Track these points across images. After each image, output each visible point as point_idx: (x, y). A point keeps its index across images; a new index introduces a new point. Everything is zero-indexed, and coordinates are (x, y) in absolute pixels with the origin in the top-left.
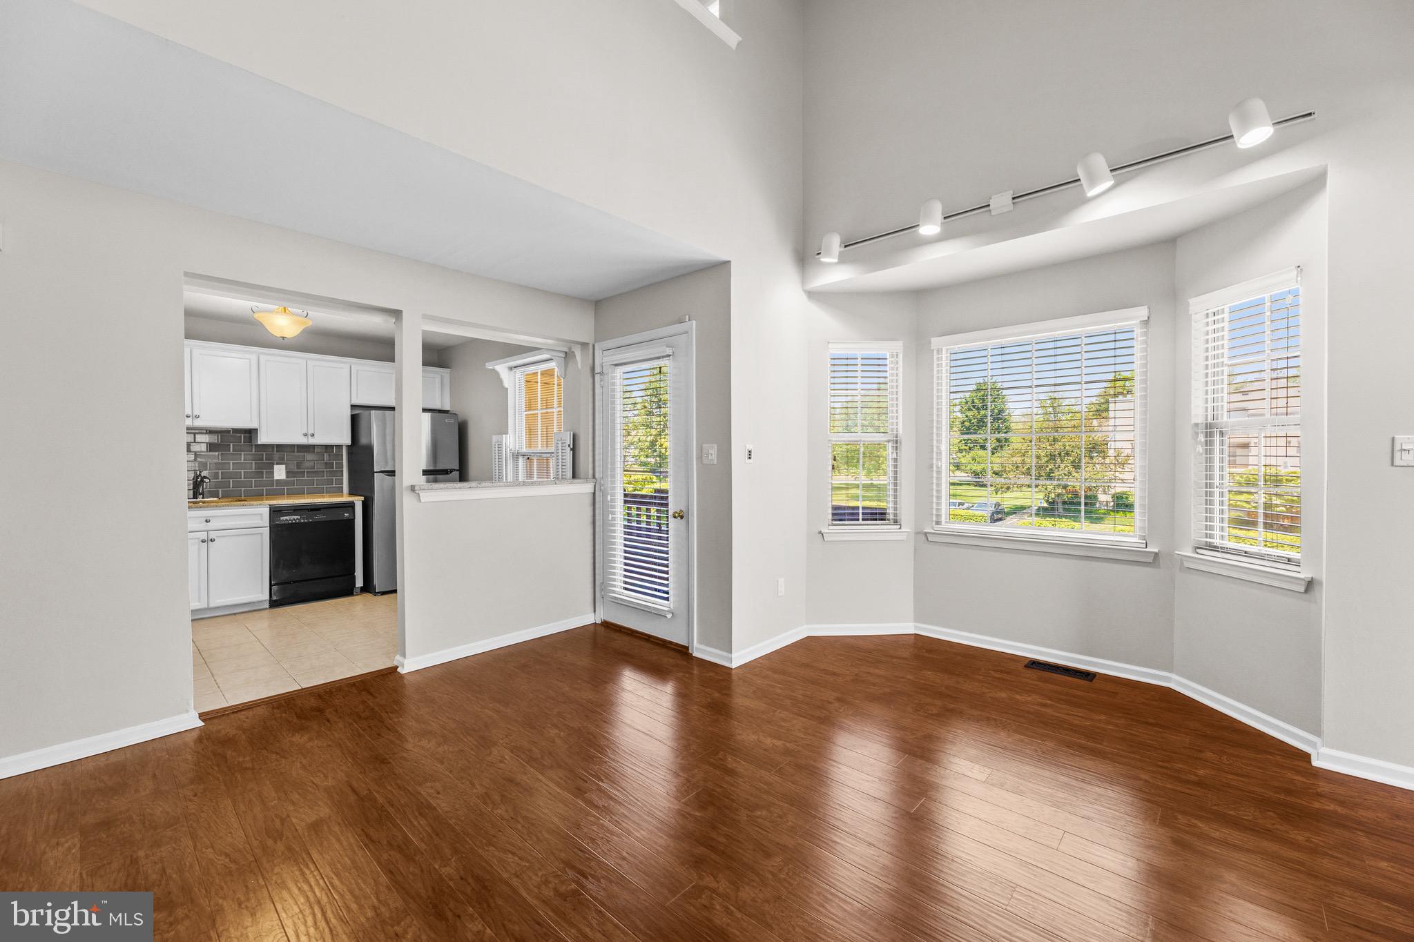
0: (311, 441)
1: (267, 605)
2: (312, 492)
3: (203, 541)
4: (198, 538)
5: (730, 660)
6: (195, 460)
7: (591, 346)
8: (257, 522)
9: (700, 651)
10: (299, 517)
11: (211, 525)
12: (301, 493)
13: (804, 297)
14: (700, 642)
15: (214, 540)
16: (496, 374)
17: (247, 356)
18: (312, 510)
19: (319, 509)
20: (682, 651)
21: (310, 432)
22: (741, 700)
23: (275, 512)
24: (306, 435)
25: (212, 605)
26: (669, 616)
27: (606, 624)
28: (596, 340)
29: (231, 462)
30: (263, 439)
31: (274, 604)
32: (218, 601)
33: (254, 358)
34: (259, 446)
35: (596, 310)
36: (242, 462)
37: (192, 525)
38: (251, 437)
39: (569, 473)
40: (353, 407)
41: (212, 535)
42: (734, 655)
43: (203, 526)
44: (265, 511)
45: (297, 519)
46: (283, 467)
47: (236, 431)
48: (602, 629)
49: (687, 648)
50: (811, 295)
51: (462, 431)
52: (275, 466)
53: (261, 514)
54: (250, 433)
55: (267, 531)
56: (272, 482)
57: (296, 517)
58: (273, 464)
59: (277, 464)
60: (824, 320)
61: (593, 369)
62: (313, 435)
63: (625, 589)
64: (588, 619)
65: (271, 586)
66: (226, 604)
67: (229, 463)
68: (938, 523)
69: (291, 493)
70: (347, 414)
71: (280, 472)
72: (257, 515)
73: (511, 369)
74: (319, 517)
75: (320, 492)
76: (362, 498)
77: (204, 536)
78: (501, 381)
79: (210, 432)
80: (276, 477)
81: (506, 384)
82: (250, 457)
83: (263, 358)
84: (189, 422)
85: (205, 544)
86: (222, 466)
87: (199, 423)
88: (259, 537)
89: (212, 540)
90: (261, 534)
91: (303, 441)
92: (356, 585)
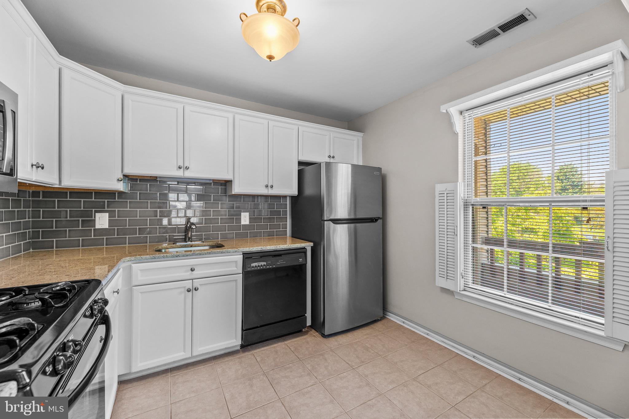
0: (270, 192)
1: (239, 349)
3: (189, 291)
4: (185, 287)
8: (233, 269)
10: (265, 263)
11: (196, 273)
15: (198, 289)
16: (449, 117)
17: (226, 115)
18: (275, 256)
19: (280, 255)
21: (269, 184)
23: (248, 257)
24: (267, 186)
25: (195, 353)
29: (212, 210)
30: (236, 189)
32: (200, 349)
33: (230, 116)
36: (220, 209)
38: (226, 188)
40: (300, 163)
41: (197, 283)
43: (188, 274)
44: (239, 258)
45: (264, 265)
46: (247, 214)
53: (236, 262)
54: (226, 184)
55: (240, 278)
56: (239, 227)
57: (263, 263)
58: (241, 212)
59: (243, 212)
62: (272, 187)
65: (243, 330)
66: (206, 351)
67: (211, 210)
70: (295, 168)
71: (245, 219)
73: (461, 112)
74: (280, 262)
76: (312, 244)
77: (188, 284)
78: (452, 126)
80: (243, 223)
81: (457, 129)
82: (225, 205)
83: (237, 117)
85: (190, 293)
86: (204, 213)
87: (188, 174)
88: (234, 283)
89: (196, 289)
90: (236, 281)
91: (265, 192)
92: (306, 325)
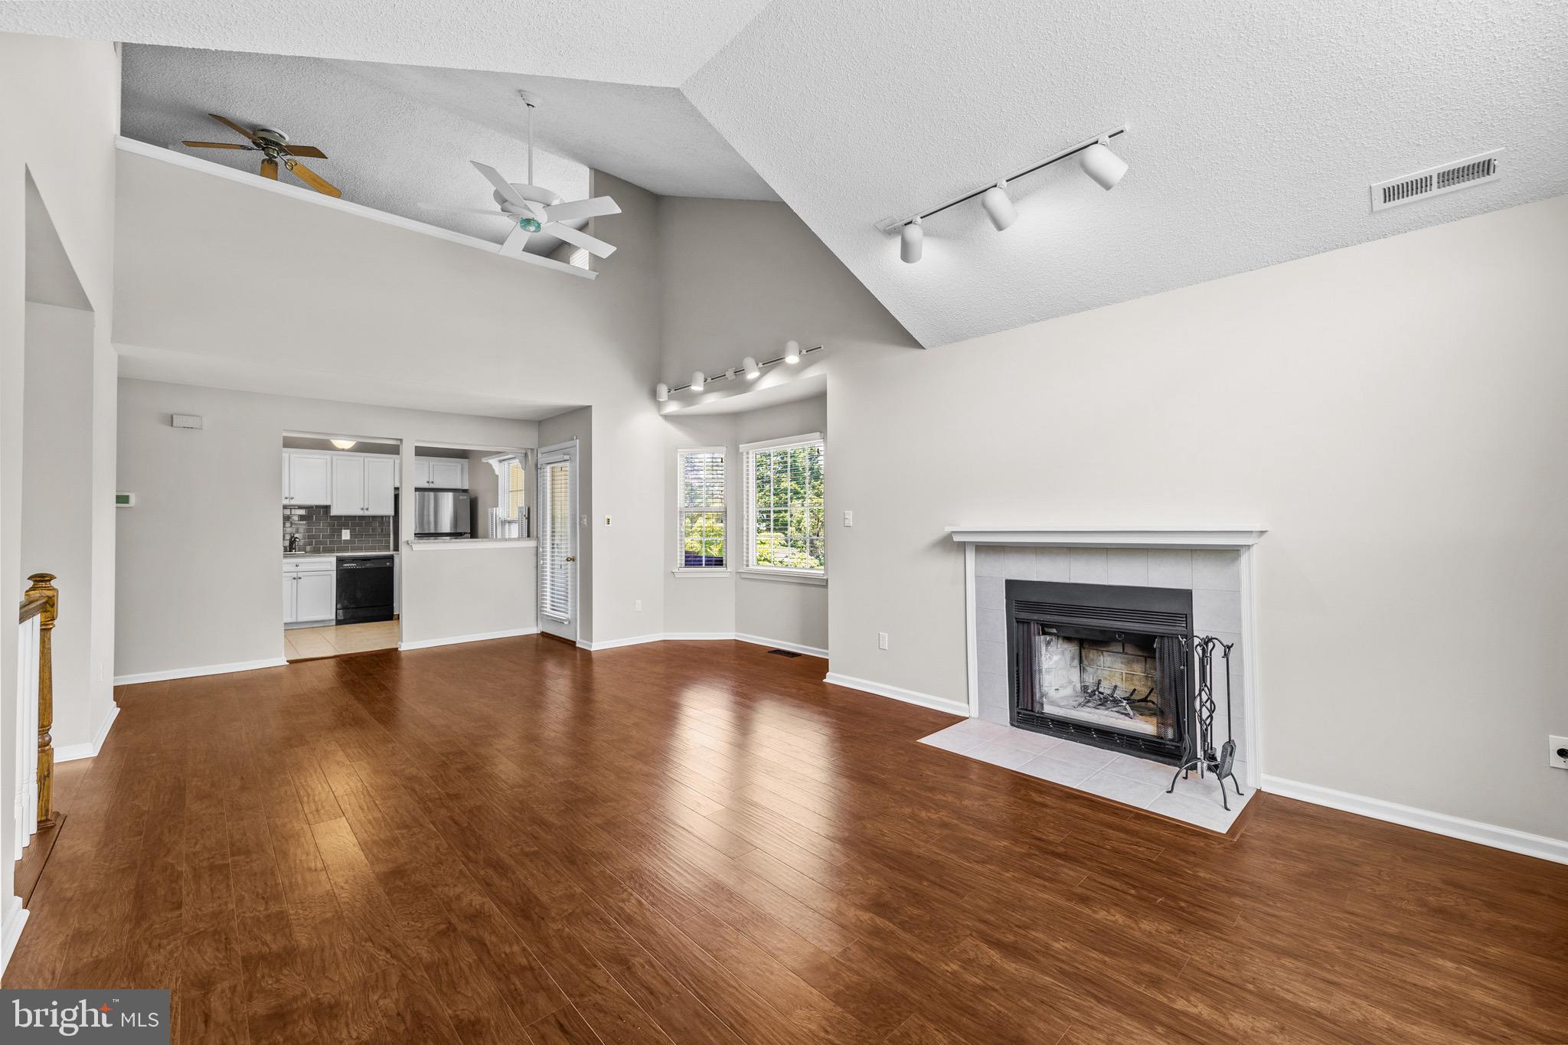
0: (367, 513)
1: (334, 623)
2: (367, 550)
3: (294, 579)
4: (290, 576)
5: (591, 647)
6: (291, 526)
7: (535, 451)
8: (328, 567)
9: (581, 644)
10: (354, 565)
11: (299, 568)
12: (360, 549)
13: (660, 418)
14: (580, 638)
16: (490, 465)
17: (325, 457)
18: (365, 560)
19: (370, 560)
20: (572, 644)
21: (366, 507)
22: (598, 670)
23: (340, 561)
24: (362, 509)
25: (300, 620)
26: (566, 623)
27: (544, 634)
28: (540, 446)
29: (314, 528)
30: (334, 512)
31: (339, 622)
33: (329, 458)
34: (331, 517)
35: (539, 425)
36: (322, 527)
37: (286, 568)
38: (327, 511)
39: (525, 534)
40: (395, 489)
41: (300, 575)
42: (593, 644)
43: (294, 569)
44: (334, 560)
46: (348, 531)
47: (317, 507)
48: (541, 639)
49: (575, 642)
50: (667, 417)
51: (473, 505)
52: (343, 531)
53: (331, 562)
54: (325, 508)
55: (334, 574)
56: (340, 541)
57: (352, 565)
58: (341, 529)
59: (344, 529)
60: (674, 432)
61: (537, 465)
62: (367, 509)
63: (553, 609)
64: (533, 630)
65: (337, 609)
66: (307, 620)
68: (747, 566)
69: (353, 549)
70: (391, 493)
71: (346, 535)
72: (327, 564)
73: (500, 461)
74: (368, 565)
75: (373, 549)
77: (294, 575)
78: (493, 470)
79: (300, 507)
80: (343, 538)
81: (497, 473)
82: (326, 524)
83: (335, 458)
84: (286, 502)
85: (296, 580)
86: (309, 530)
87: (293, 502)
88: (329, 577)
89: (300, 578)
90: (331, 575)
91: (361, 513)
92: (393, 612)
